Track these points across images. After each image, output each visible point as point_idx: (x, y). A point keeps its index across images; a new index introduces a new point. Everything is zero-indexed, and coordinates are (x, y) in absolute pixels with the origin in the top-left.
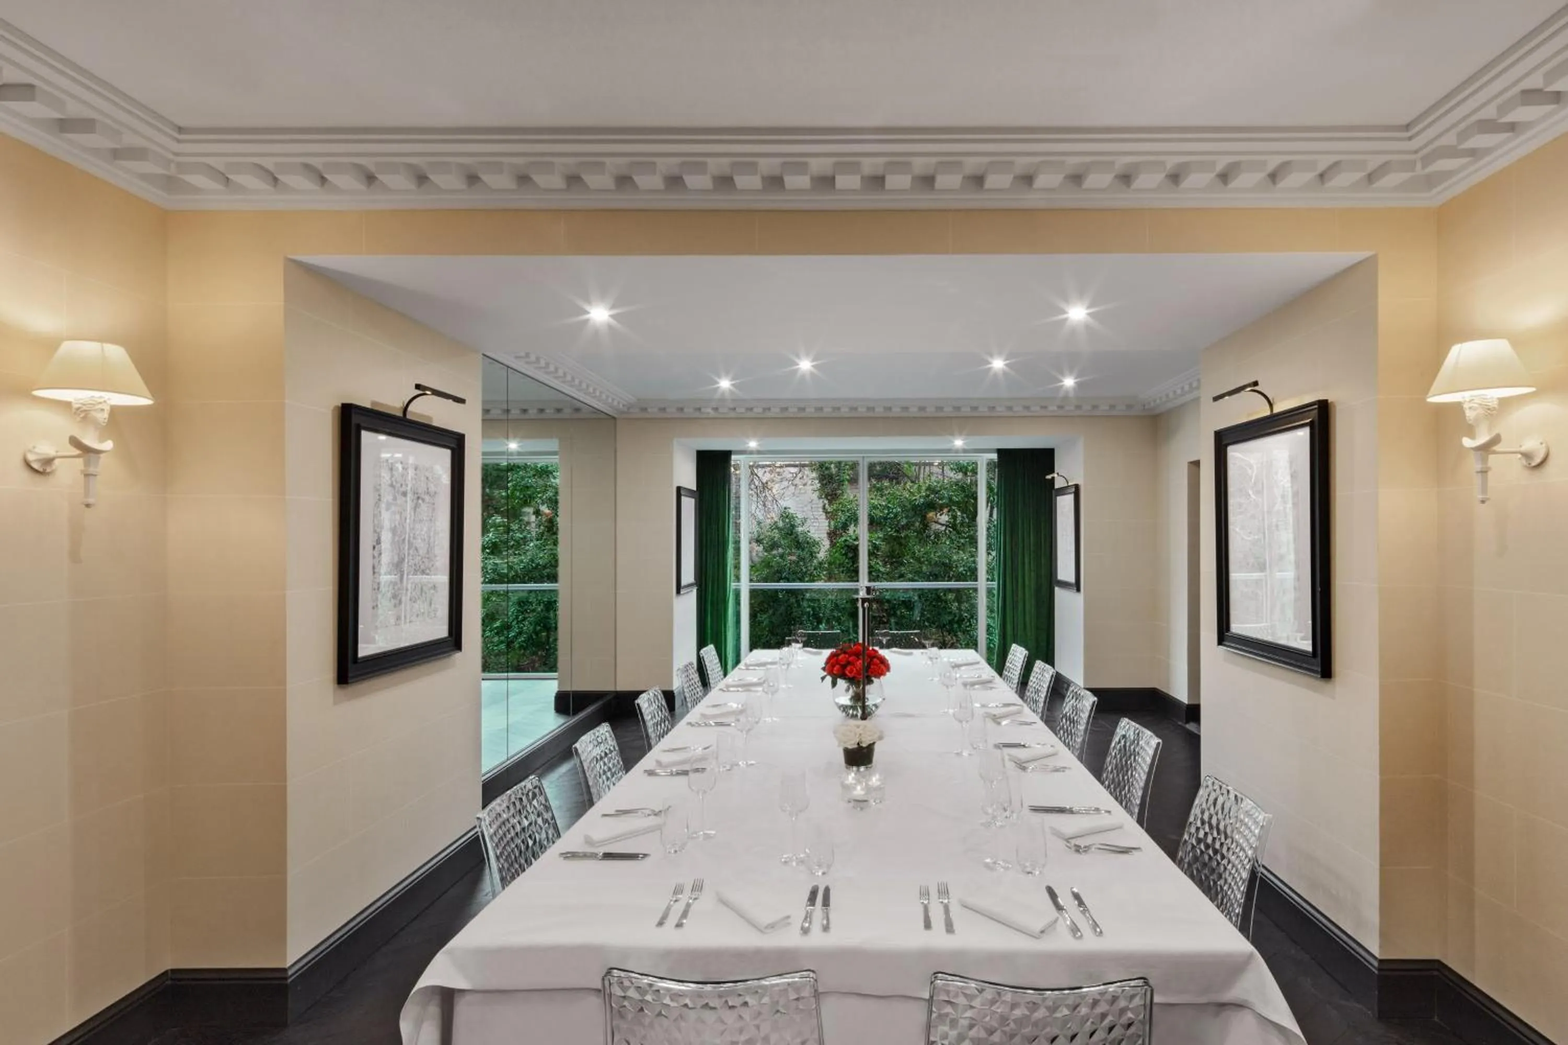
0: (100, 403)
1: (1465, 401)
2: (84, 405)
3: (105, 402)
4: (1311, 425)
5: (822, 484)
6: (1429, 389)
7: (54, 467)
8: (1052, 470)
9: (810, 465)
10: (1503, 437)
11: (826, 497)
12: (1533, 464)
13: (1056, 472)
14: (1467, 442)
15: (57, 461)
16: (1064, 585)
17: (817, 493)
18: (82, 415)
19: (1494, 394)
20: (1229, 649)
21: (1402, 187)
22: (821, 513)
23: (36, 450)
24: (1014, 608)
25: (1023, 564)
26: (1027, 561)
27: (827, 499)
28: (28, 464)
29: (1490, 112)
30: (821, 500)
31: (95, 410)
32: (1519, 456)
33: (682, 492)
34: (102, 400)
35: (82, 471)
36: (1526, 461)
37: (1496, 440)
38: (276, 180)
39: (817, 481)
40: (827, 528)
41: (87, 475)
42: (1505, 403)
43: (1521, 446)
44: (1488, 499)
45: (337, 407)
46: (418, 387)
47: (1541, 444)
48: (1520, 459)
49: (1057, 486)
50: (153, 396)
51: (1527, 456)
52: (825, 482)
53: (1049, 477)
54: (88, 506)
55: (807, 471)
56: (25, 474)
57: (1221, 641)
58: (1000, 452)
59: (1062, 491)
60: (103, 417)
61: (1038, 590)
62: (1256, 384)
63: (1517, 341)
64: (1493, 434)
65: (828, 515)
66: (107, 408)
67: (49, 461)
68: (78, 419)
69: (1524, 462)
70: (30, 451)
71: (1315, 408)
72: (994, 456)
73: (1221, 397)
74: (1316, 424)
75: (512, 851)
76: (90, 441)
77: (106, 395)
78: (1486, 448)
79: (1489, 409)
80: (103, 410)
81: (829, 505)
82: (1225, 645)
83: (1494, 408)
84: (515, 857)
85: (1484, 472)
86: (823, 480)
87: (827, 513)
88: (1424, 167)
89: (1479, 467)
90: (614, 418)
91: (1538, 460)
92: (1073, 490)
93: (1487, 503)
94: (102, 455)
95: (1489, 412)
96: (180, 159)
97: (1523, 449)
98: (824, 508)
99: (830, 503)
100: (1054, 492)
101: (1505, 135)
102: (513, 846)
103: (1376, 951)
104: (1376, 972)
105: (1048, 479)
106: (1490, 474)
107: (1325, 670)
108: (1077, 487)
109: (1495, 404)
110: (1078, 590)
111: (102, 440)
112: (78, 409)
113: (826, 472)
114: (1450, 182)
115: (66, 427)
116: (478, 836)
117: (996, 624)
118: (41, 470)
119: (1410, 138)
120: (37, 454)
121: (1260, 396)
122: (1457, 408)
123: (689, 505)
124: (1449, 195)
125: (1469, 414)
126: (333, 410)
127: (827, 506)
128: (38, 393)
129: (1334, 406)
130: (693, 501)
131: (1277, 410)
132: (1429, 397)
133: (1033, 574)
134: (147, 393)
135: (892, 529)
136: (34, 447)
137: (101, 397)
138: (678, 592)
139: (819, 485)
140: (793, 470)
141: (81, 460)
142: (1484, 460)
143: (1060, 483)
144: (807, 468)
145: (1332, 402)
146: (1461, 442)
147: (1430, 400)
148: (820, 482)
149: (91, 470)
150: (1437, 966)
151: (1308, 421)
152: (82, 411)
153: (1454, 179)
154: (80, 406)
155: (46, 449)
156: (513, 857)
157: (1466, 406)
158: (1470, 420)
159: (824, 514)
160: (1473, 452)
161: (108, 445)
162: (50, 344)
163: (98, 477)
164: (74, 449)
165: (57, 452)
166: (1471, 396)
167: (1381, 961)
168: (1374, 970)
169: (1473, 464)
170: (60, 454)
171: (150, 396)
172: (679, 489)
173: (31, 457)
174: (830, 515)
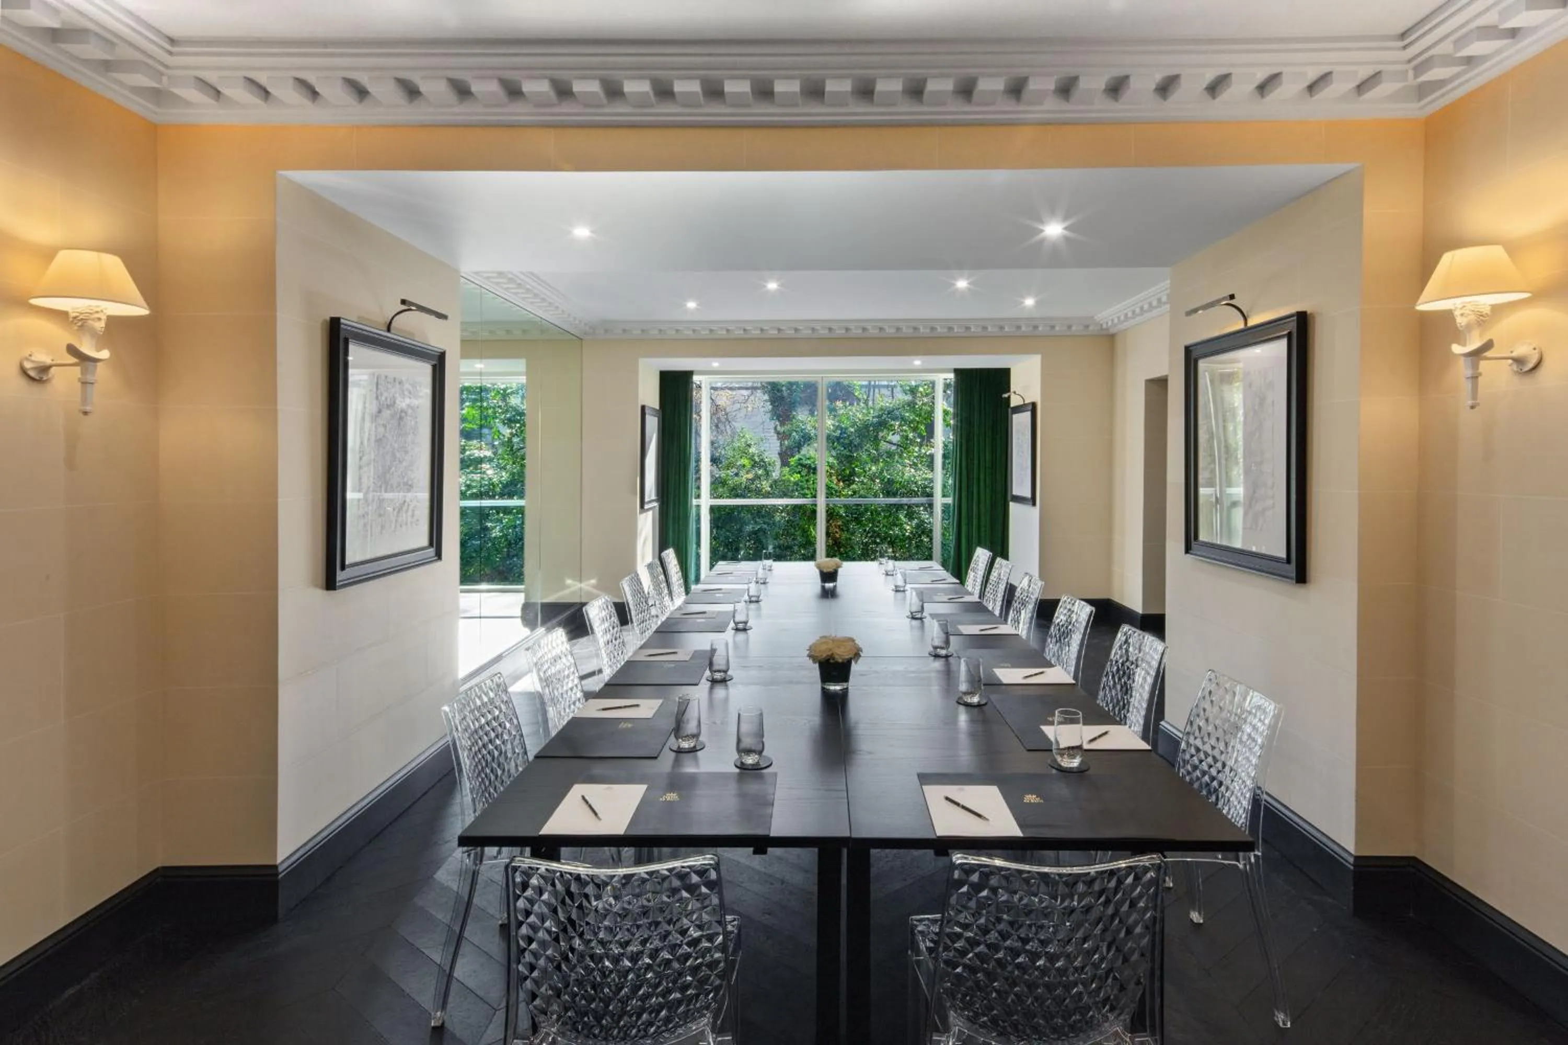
0: (97, 312)
1: (1456, 308)
2: (82, 313)
3: (102, 311)
4: (1289, 336)
5: (774, 406)
6: (1418, 298)
7: (50, 376)
8: (1008, 390)
9: (763, 387)
10: (1495, 342)
11: (778, 419)
12: (1526, 369)
13: (1012, 390)
14: (1457, 349)
15: (53, 370)
16: (1019, 499)
17: (769, 415)
18: (80, 324)
19: (1486, 301)
20: (1197, 557)
21: (1394, 97)
22: (772, 434)
23: (33, 358)
24: (969, 524)
25: (979, 479)
26: (982, 476)
27: (779, 421)
28: (24, 372)
29: (1490, 19)
30: (773, 421)
31: (93, 320)
32: (1510, 361)
33: (647, 411)
34: (99, 309)
35: (79, 380)
36: (1518, 367)
37: (1488, 345)
38: (267, 93)
39: (769, 403)
40: (779, 448)
41: (84, 383)
42: (1498, 310)
43: (1512, 352)
44: (1478, 404)
45: (325, 321)
46: (403, 302)
47: (1535, 349)
48: (1510, 365)
49: (1012, 405)
50: (148, 304)
51: (1519, 361)
52: (776, 404)
53: (1006, 395)
54: (85, 413)
55: (759, 393)
56: (22, 382)
57: (1188, 550)
58: (957, 372)
59: (1018, 409)
60: (100, 325)
61: (993, 505)
62: (1232, 297)
63: (1513, 248)
64: (1485, 340)
65: (780, 436)
66: (104, 317)
67: (45, 369)
68: (76, 328)
69: (1515, 367)
70: (27, 359)
71: (1293, 320)
72: (951, 376)
73: (1195, 311)
74: (1295, 335)
75: (479, 761)
76: (87, 349)
77: (103, 305)
78: (1477, 354)
79: (1482, 316)
80: (99, 319)
81: (781, 426)
82: (1192, 554)
83: (1487, 314)
84: (482, 768)
85: (1475, 378)
86: (775, 402)
87: (778, 433)
88: (1416, 77)
89: (1469, 373)
90: (581, 339)
91: (1530, 365)
92: (1030, 407)
93: (1477, 409)
94: (99, 364)
95: (1481, 318)
96: (169, 72)
97: (1514, 354)
98: (775, 428)
99: (782, 424)
100: (1010, 410)
101: (1505, 42)
102: (480, 756)
103: (1352, 849)
104: (1352, 868)
105: (1005, 398)
106: (1480, 379)
107: (1301, 577)
108: (1034, 405)
109: (1487, 310)
110: (1034, 504)
111: (98, 350)
112: (75, 318)
113: (779, 394)
114: (1444, 90)
115: (62, 336)
116: (449, 745)
117: (952, 537)
118: (37, 378)
119: (1405, 48)
120: (33, 362)
121: (1234, 309)
122: (1448, 315)
123: (653, 423)
124: (1442, 103)
125: (1461, 321)
126: (322, 324)
127: (779, 428)
128: (34, 301)
129: (1314, 317)
130: (656, 419)
131: (1251, 323)
132: (1420, 304)
133: (988, 490)
134: (143, 302)
135: (845, 448)
136: (30, 355)
137: (98, 307)
138: (642, 506)
139: (770, 407)
140: (745, 393)
141: (78, 369)
142: (1475, 366)
143: (1015, 401)
144: (759, 391)
145: (1311, 314)
146: (1450, 349)
147: (1421, 307)
148: (771, 404)
149: (89, 378)
150: (1413, 862)
151: (1285, 332)
152: (79, 320)
153: (1449, 87)
154: (77, 314)
155: (43, 358)
156: (480, 768)
157: (1457, 313)
158: (1461, 327)
159: (776, 435)
160: (1462, 358)
161: (105, 354)
162: (48, 254)
163: (96, 385)
164: (72, 358)
165: (53, 360)
166: (1462, 303)
167: (1357, 858)
168: (1349, 866)
169: (1462, 369)
170: (54, 362)
171: (145, 305)
172: (643, 408)
173: (28, 365)
174: (782, 436)
